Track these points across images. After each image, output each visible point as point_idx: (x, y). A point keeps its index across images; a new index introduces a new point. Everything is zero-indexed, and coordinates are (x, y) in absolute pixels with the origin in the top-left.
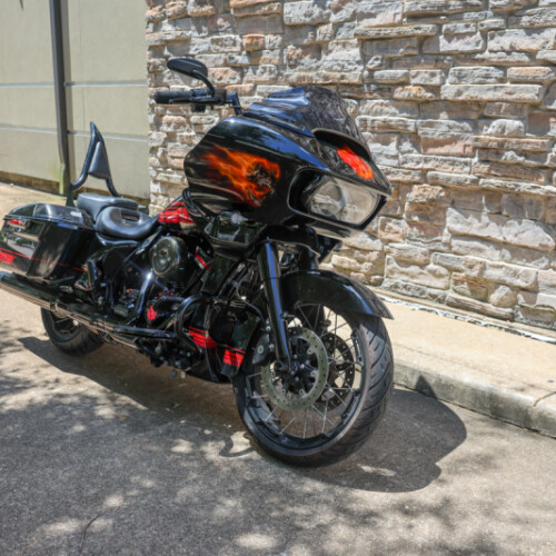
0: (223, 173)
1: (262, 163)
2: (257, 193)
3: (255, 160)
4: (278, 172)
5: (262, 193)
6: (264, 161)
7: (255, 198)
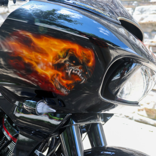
0: (27, 61)
1: (73, 50)
2: (65, 82)
3: (65, 45)
4: (92, 59)
5: (70, 82)
6: (76, 47)
7: (62, 87)
